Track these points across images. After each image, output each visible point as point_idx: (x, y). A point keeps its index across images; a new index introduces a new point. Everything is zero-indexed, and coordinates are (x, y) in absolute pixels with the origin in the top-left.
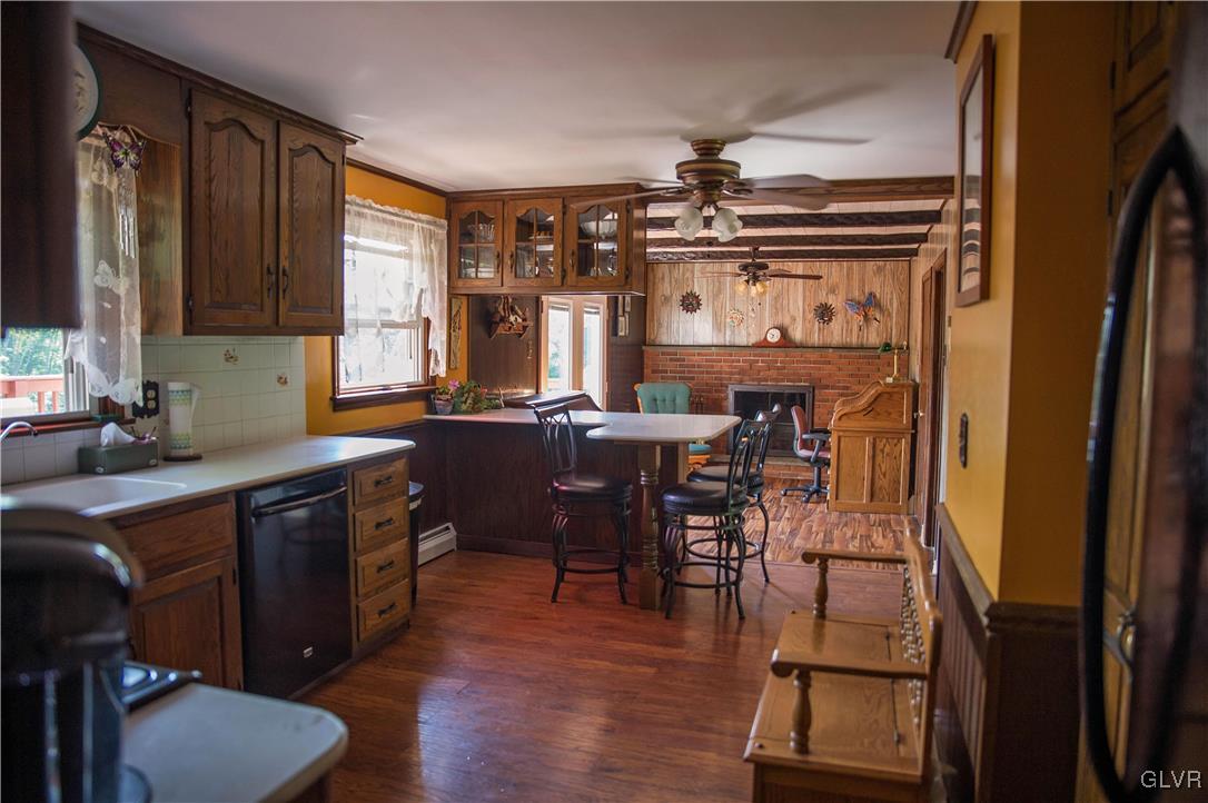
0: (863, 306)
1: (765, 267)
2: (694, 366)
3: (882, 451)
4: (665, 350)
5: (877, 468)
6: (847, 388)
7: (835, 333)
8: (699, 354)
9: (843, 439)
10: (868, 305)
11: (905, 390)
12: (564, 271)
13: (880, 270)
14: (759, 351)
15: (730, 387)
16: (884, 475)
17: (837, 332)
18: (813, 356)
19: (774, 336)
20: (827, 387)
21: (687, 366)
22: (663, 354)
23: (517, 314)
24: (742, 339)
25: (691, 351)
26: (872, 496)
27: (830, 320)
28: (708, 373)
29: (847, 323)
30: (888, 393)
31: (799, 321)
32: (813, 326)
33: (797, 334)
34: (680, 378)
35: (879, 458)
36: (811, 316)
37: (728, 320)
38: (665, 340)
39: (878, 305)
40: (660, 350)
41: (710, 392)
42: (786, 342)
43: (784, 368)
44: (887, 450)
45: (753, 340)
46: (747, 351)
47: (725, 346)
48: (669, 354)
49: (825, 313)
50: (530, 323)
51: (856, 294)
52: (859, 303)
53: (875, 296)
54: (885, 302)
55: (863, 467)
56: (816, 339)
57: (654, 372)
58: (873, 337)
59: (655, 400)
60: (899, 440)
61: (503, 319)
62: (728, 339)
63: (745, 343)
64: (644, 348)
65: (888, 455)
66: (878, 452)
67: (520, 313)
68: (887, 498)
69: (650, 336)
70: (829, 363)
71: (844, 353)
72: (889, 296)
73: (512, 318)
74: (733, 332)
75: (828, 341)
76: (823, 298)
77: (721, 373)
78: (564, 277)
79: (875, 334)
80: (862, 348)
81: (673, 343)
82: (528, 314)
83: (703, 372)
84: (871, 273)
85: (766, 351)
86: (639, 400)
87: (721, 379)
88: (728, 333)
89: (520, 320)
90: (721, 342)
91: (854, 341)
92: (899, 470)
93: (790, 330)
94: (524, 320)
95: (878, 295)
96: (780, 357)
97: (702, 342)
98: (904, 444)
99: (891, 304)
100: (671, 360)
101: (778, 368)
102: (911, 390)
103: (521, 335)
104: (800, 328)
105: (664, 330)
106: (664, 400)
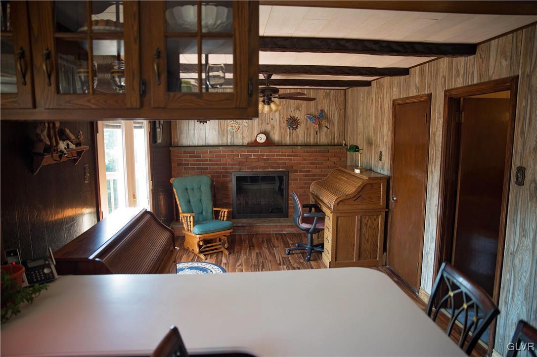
0: (318, 118)
1: (276, 91)
2: (207, 160)
3: (366, 225)
4: (186, 149)
5: (363, 237)
6: (308, 171)
7: (300, 136)
8: (211, 152)
9: (339, 218)
10: (320, 118)
11: (382, 181)
12: (143, 83)
13: (327, 95)
14: (252, 148)
15: (233, 174)
16: (368, 242)
17: (301, 135)
18: (287, 151)
19: (262, 139)
20: (296, 171)
21: (202, 160)
22: (185, 152)
23: (68, 138)
24: (239, 141)
25: (205, 150)
26: (359, 256)
27: (297, 127)
28: (217, 164)
29: (308, 129)
30: (370, 184)
31: (277, 128)
32: (286, 131)
33: (276, 137)
34: (198, 169)
35: (364, 230)
36: (284, 125)
37: (229, 128)
38: (185, 141)
39: (327, 118)
40: (183, 149)
41: (219, 177)
42: (269, 143)
43: (268, 160)
44: (369, 223)
45: (246, 142)
46: (244, 149)
47: (228, 146)
48: (189, 152)
49: (293, 123)
50: (85, 147)
51: (313, 111)
52: (315, 117)
53: (324, 112)
54: (330, 116)
55: (354, 237)
56: (288, 140)
57: (179, 165)
58: (323, 139)
59: (187, 189)
60: (377, 217)
61: (49, 149)
62: (229, 141)
63: (241, 144)
64: (171, 148)
65: (370, 227)
66: (363, 224)
67: (72, 137)
68: (369, 256)
69: (175, 140)
70: (297, 155)
71: (307, 149)
72: (333, 112)
73: (62, 145)
74: (232, 136)
75: (296, 141)
76: (292, 113)
77: (226, 164)
78: (143, 94)
79: (324, 136)
80: (316, 145)
81: (191, 144)
82: (82, 138)
83: (213, 164)
84: (322, 97)
85: (256, 149)
86: (175, 190)
87: (226, 168)
88: (229, 137)
89: (72, 146)
90: (224, 142)
91: (312, 141)
92: (377, 237)
93: (271, 134)
94: (78, 144)
95: (326, 112)
96: (266, 152)
97: (211, 143)
98: (380, 219)
99: (334, 117)
100: (191, 156)
101: (265, 160)
102: (386, 180)
103: (75, 161)
104: (277, 133)
105: (184, 135)
106: (193, 189)
